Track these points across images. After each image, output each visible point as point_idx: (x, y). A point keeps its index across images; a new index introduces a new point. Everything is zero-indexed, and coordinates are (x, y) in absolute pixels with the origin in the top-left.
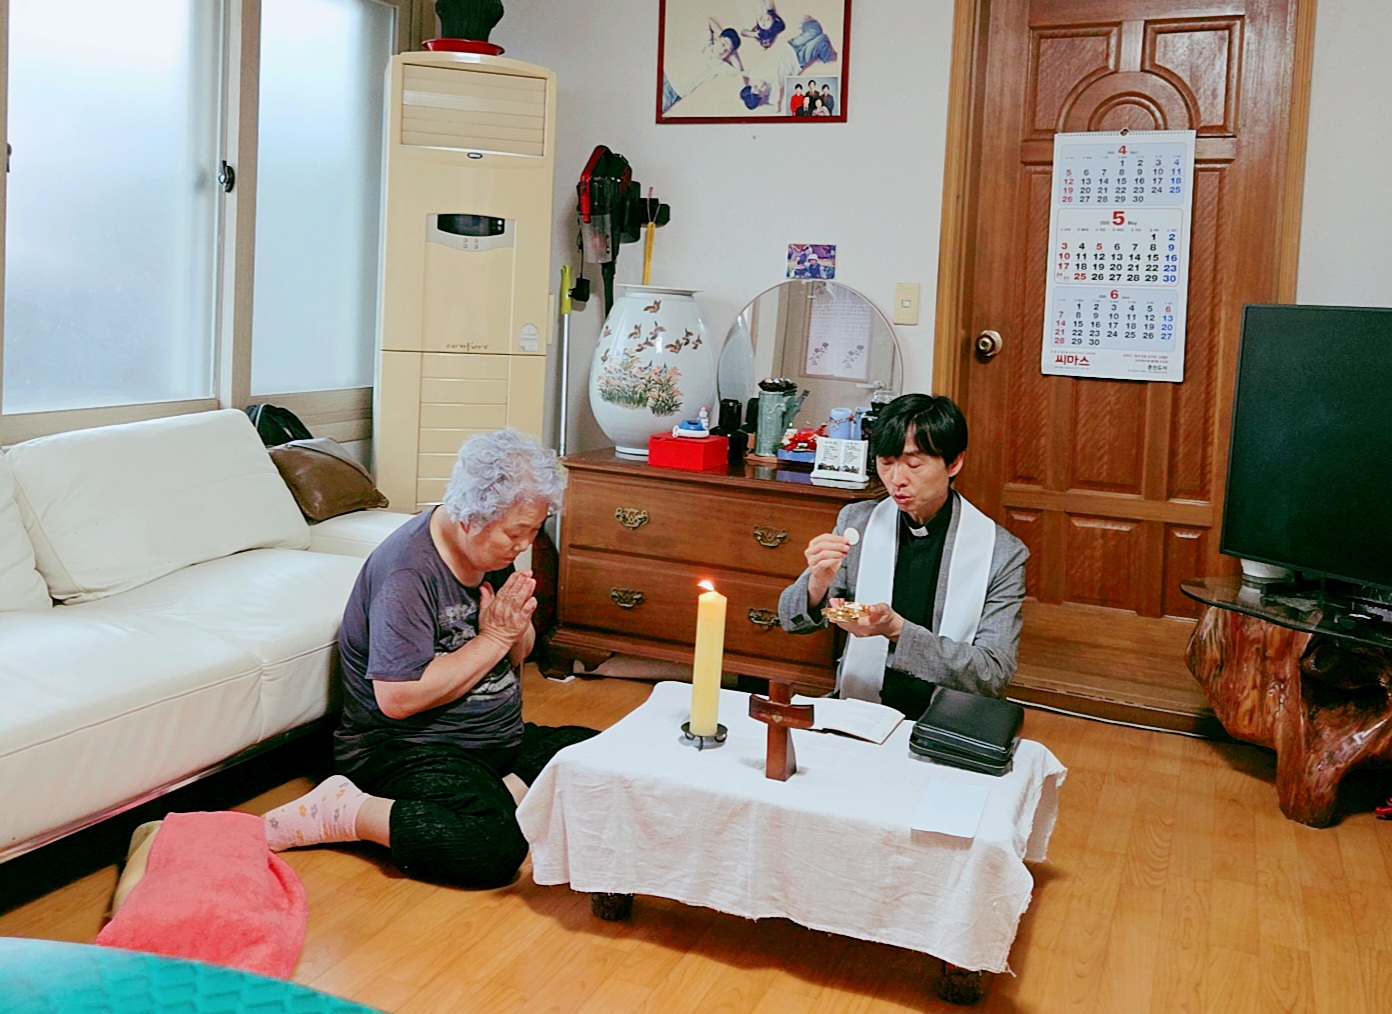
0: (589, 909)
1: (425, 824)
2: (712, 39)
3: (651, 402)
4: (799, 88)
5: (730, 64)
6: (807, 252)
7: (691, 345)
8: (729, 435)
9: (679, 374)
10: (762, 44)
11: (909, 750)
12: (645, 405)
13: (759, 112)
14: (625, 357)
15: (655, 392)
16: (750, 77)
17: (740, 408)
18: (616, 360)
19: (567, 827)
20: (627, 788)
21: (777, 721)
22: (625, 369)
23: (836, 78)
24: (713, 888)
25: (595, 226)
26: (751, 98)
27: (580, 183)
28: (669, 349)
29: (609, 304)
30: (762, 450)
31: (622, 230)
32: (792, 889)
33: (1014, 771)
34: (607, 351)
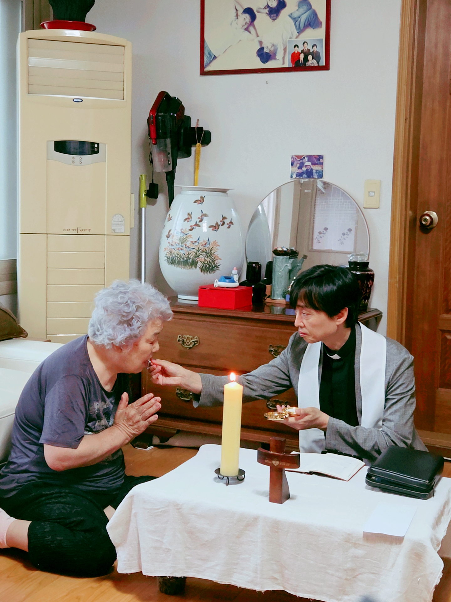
0: (157, 589)
1: (50, 537)
2: (237, 15)
3: (200, 264)
4: (296, 48)
5: (250, 32)
6: (304, 161)
7: (226, 226)
8: (253, 286)
9: (218, 245)
10: (270, 17)
11: (366, 485)
12: (196, 267)
13: (271, 64)
14: (182, 235)
15: (202, 258)
16: (263, 41)
17: (260, 267)
18: (176, 237)
19: (140, 535)
20: (178, 509)
21: (276, 465)
22: (182, 243)
23: (322, 39)
24: (235, 572)
25: (160, 147)
26: (264, 56)
27: (149, 118)
28: (211, 229)
29: (171, 198)
30: (276, 295)
31: (179, 149)
32: (286, 572)
33: (435, 496)
34: (170, 231)
